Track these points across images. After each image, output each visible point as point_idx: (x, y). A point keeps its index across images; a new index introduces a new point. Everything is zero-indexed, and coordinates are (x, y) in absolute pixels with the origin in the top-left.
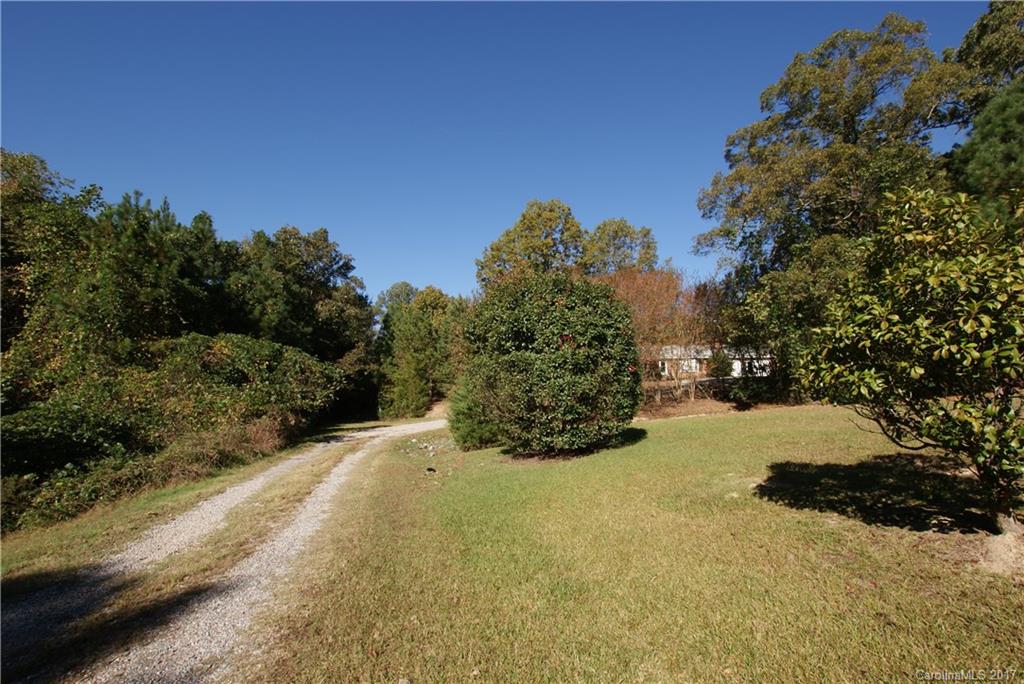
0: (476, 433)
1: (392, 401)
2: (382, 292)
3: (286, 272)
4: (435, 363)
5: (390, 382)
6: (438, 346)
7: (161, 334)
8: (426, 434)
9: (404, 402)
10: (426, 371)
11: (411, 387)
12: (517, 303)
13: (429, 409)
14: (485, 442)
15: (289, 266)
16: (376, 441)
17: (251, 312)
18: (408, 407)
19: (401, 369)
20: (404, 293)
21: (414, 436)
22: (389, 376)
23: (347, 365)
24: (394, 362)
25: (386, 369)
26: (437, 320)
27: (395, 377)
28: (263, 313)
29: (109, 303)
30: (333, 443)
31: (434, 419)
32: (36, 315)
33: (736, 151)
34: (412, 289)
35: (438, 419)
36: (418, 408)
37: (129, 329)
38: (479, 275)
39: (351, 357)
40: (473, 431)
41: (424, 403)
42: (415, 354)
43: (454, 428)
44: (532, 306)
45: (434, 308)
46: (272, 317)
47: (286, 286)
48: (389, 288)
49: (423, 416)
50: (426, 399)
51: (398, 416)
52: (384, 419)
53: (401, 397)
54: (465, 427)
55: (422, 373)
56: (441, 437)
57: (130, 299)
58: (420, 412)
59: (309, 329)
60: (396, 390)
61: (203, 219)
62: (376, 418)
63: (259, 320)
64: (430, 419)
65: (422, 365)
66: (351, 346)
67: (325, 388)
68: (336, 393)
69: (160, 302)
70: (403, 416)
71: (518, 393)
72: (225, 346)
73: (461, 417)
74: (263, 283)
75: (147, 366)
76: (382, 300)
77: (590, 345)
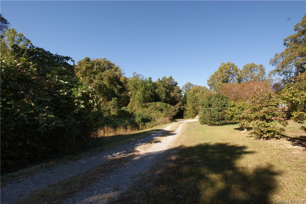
0: (204, 122)
1: (187, 114)
2: (183, 86)
3: (165, 87)
4: (197, 106)
5: (186, 110)
6: (198, 102)
7: (148, 102)
8: (194, 122)
9: (190, 115)
10: (195, 108)
11: (191, 111)
12: (209, 99)
13: (195, 117)
14: (205, 123)
15: (165, 86)
16: (184, 122)
17: (160, 97)
18: (190, 116)
19: (189, 107)
20: (189, 86)
21: (192, 122)
22: (186, 109)
23: (177, 107)
24: (187, 105)
25: (185, 107)
26: (197, 94)
27: (187, 109)
28: (162, 97)
29: (141, 97)
30: (177, 122)
31: (196, 119)
32: (131, 99)
33: (287, 42)
34: (191, 84)
35: (197, 119)
36: (193, 116)
37: (144, 102)
38: (208, 83)
39: (178, 105)
40: (203, 121)
41: (194, 115)
42: (192, 104)
43: (200, 121)
44: (212, 100)
45: (197, 92)
46: (164, 97)
47: (165, 90)
48: (185, 84)
49: (194, 118)
50: (195, 114)
51: (188, 118)
52: (185, 119)
53: (189, 114)
54: (202, 120)
55: (194, 108)
56: (197, 122)
57: (144, 97)
58: (193, 117)
59: (170, 99)
60: (188, 112)
61: (150, 78)
62: (183, 118)
63: (161, 98)
64: (195, 119)
65: (194, 106)
66: (178, 102)
67: (175, 112)
68: (177, 113)
69: (148, 97)
70: (189, 118)
71: (209, 115)
72: (158, 104)
73: (201, 118)
74: (161, 90)
75: (147, 108)
76: (183, 88)
77: (222, 107)
